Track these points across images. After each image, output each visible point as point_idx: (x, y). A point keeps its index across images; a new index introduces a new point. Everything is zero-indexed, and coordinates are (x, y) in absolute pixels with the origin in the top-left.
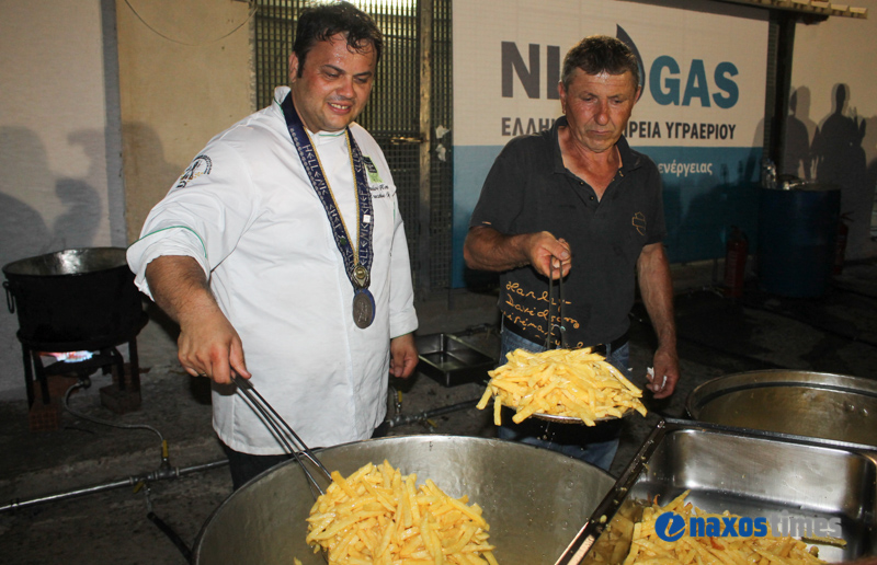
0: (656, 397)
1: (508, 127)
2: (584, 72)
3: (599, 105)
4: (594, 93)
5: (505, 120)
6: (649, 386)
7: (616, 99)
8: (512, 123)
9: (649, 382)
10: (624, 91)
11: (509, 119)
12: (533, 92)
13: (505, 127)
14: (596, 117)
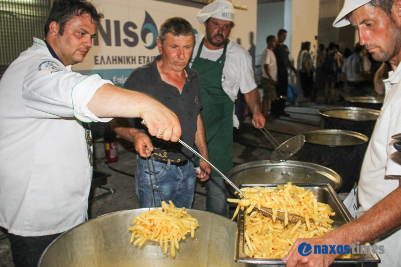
0: (202, 180)
1: (97, 60)
2: (172, 35)
3: (180, 50)
4: (177, 45)
5: (96, 57)
6: (198, 176)
7: (187, 47)
8: (99, 59)
9: (197, 174)
10: (190, 43)
11: (97, 57)
12: (109, 43)
13: (96, 60)
14: (179, 56)
